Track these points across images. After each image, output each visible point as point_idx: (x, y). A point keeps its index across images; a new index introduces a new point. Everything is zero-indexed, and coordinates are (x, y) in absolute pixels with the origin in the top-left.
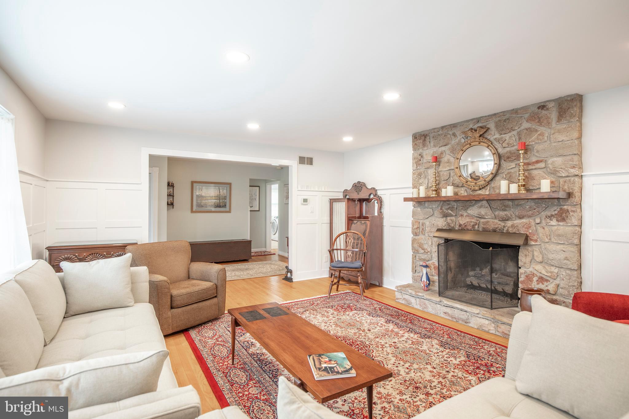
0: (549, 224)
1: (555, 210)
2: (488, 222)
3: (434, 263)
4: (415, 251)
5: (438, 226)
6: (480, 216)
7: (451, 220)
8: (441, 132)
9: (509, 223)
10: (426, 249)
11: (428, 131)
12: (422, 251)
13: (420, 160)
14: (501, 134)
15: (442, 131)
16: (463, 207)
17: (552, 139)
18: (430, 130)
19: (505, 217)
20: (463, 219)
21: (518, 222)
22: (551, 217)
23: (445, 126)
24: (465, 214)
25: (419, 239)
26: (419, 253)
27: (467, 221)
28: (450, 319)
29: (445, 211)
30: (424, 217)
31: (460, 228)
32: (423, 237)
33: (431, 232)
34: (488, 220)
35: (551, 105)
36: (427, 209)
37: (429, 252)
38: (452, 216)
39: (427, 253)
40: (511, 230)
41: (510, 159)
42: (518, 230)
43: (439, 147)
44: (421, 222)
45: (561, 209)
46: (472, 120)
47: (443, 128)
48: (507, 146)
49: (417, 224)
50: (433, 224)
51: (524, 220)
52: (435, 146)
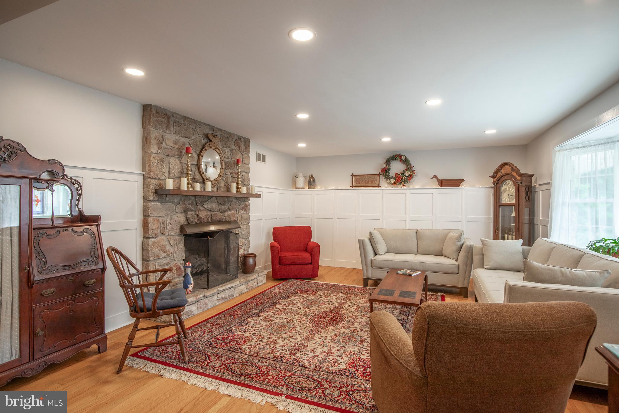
0: (241, 213)
1: (243, 205)
2: (216, 214)
3: (177, 264)
4: (154, 258)
5: (180, 222)
6: (212, 210)
7: (191, 215)
8: (182, 121)
9: (226, 214)
10: (169, 251)
11: (170, 111)
12: (164, 255)
13: (162, 143)
14: (223, 147)
15: (184, 121)
16: (201, 201)
17: (244, 162)
18: (172, 112)
19: (225, 209)
20: (202, 213)
21: (229, 213)
22: (242, 209)
23: (187, 117)
24: (202, 208)
25: (159, 241)
26: (160, 258)
27: (205, 215)
28: (223, 301)
29: (188, 205)
30: (166, 213)
31: (199, 222)
32: (163, 237)
33: (173, 230)
34: (216, 212)
35: (243, 140)
36: (169, 203)
37: (171, 253)
38: (191, 210)
39: (169, 255)
40: (228, 219)
41: (228, 168)
42: (230, 218)
43: (181, 137)
44: (161, 219)
45: (245, 203)
46: (208, 125)
47: (185, 118)
48: (226, 157)
49: (156, 222)
50: (176, 221)
51: (232, 212)
52: (176, 133)
